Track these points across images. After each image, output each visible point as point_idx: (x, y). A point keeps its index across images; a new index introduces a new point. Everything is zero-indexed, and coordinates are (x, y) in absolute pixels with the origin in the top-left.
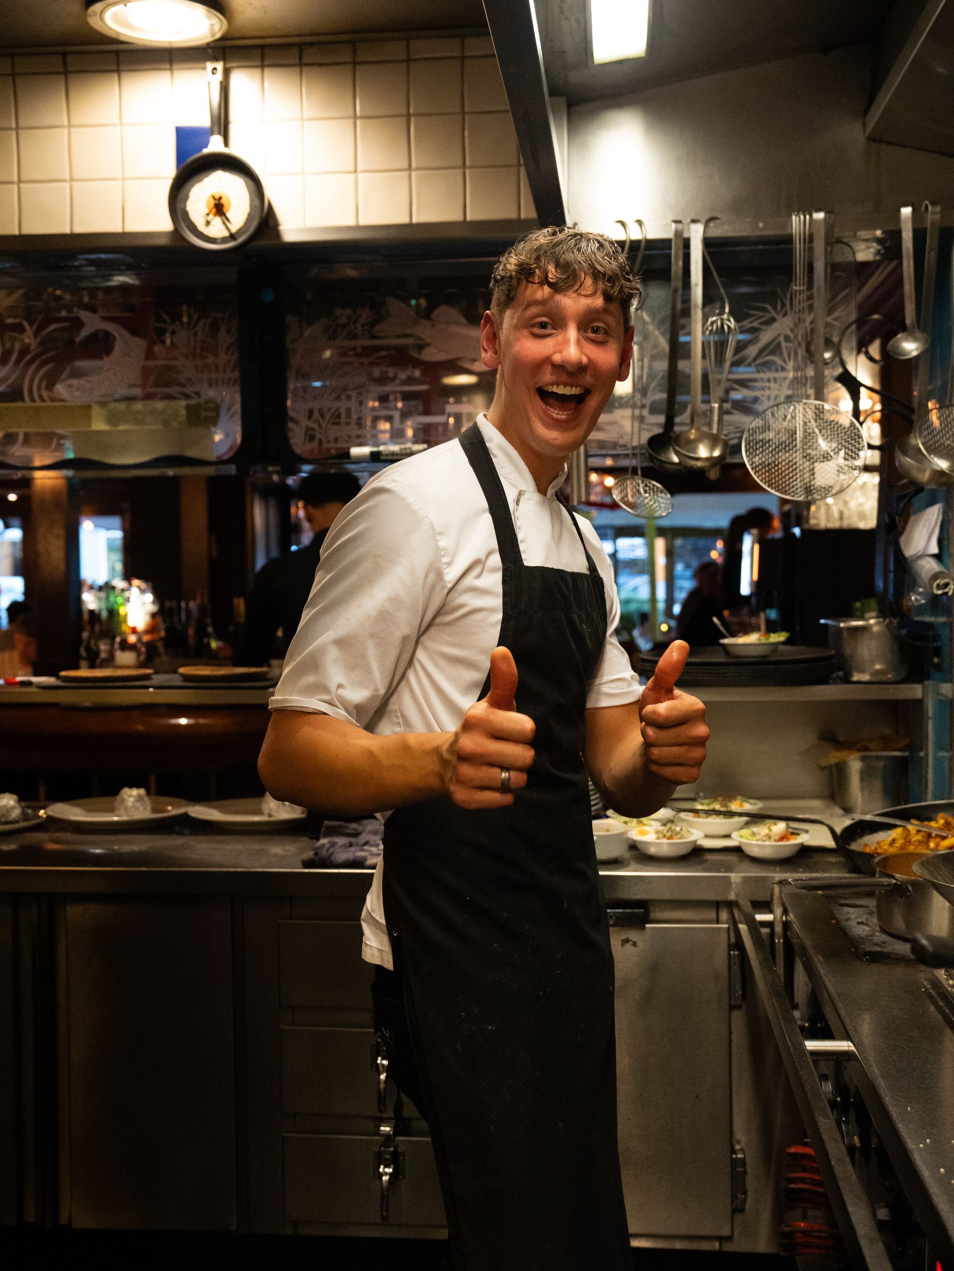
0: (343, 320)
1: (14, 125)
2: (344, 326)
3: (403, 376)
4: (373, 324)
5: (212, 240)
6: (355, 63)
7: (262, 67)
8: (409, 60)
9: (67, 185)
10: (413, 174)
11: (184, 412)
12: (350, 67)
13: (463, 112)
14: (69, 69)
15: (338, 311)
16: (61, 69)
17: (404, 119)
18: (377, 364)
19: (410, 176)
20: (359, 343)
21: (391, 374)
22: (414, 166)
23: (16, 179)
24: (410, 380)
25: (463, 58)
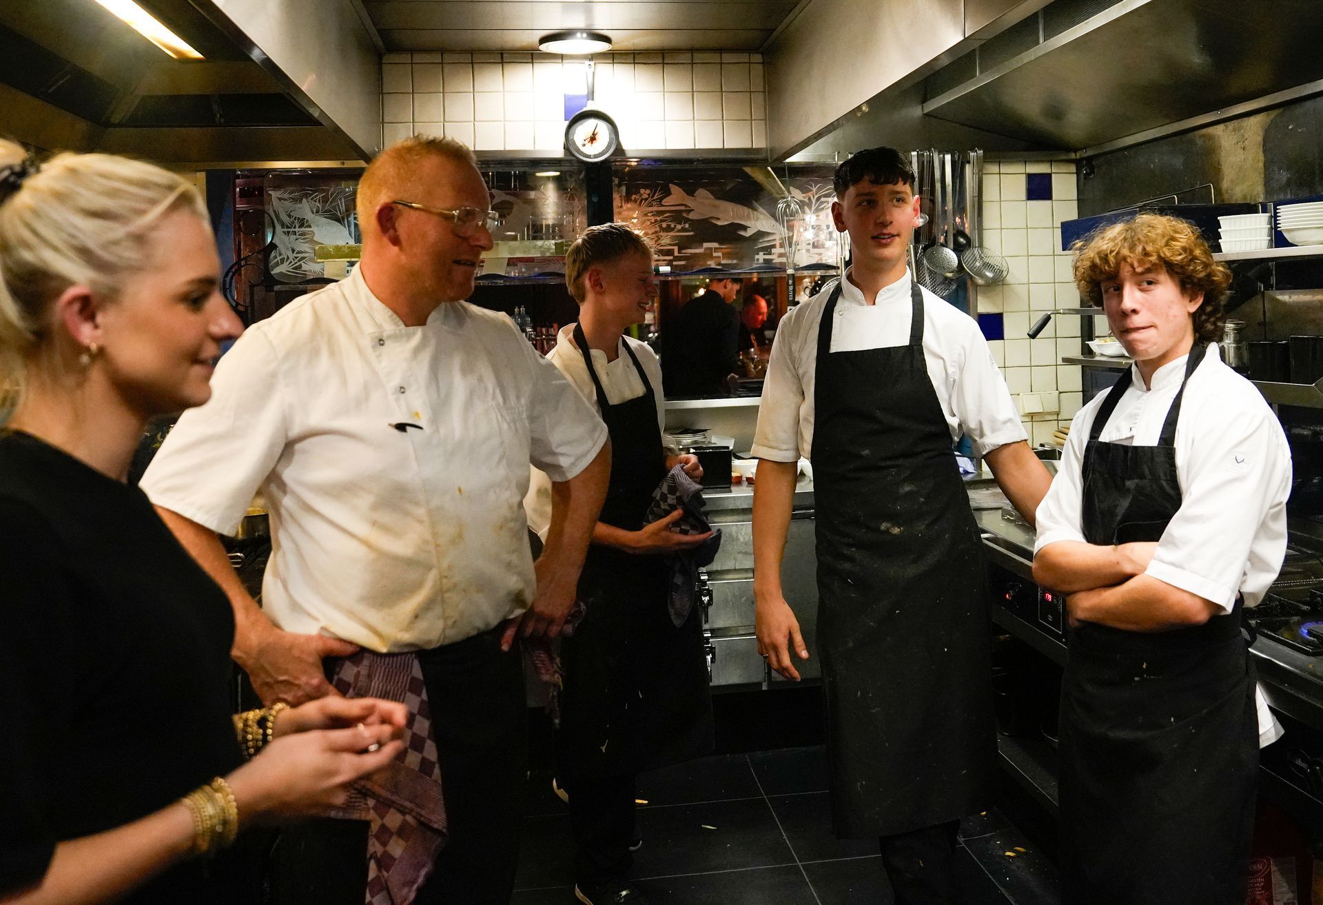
0: (645, 196)
1: (472, 91)
2: (646, 199)
3: (679, 227)
4: (661, 199)
5: (589, 157)
6: (664, 64)
7: (613, 63)
8: (692, 64)
9: (502, 123)
10: (696, 122)
11: (554, 247)
12: (661, 66)
13: (722, 91)
14: (505, 61)
15: (642, 191)
16: (500, 61)
17: (690, 94)
18: (665, 221)
19: (694, 123)
20: (655, 209)
21: (672, 226)
22: (695, 119)
23: (472, 120)
24: (683, 230)
25: (721, 63)
